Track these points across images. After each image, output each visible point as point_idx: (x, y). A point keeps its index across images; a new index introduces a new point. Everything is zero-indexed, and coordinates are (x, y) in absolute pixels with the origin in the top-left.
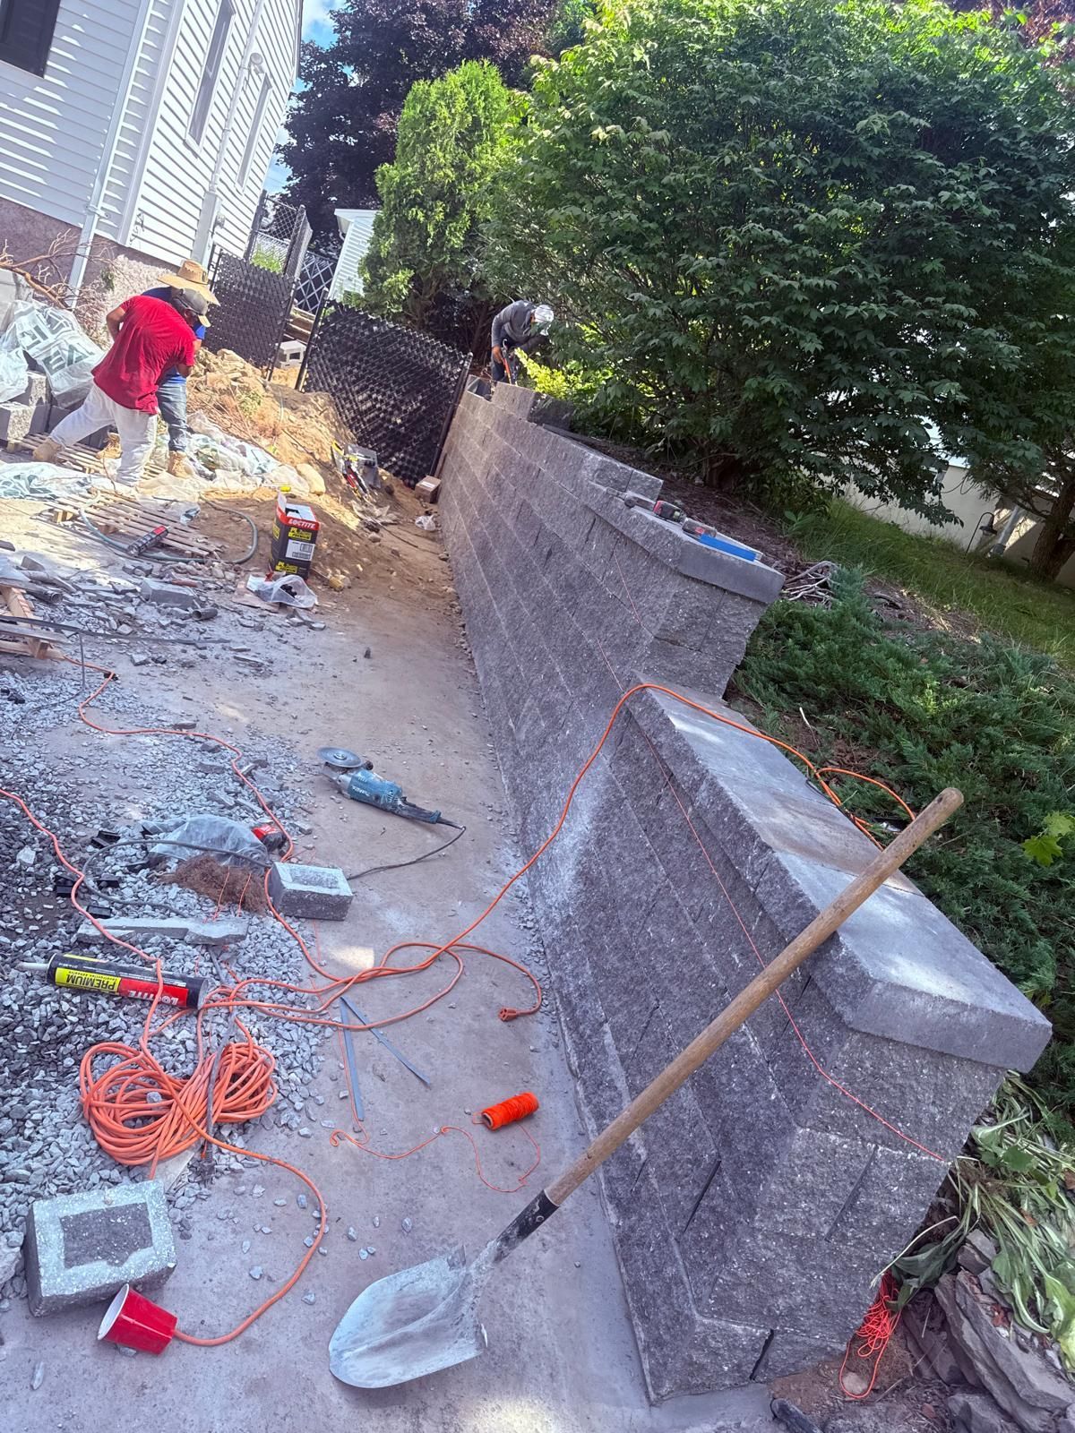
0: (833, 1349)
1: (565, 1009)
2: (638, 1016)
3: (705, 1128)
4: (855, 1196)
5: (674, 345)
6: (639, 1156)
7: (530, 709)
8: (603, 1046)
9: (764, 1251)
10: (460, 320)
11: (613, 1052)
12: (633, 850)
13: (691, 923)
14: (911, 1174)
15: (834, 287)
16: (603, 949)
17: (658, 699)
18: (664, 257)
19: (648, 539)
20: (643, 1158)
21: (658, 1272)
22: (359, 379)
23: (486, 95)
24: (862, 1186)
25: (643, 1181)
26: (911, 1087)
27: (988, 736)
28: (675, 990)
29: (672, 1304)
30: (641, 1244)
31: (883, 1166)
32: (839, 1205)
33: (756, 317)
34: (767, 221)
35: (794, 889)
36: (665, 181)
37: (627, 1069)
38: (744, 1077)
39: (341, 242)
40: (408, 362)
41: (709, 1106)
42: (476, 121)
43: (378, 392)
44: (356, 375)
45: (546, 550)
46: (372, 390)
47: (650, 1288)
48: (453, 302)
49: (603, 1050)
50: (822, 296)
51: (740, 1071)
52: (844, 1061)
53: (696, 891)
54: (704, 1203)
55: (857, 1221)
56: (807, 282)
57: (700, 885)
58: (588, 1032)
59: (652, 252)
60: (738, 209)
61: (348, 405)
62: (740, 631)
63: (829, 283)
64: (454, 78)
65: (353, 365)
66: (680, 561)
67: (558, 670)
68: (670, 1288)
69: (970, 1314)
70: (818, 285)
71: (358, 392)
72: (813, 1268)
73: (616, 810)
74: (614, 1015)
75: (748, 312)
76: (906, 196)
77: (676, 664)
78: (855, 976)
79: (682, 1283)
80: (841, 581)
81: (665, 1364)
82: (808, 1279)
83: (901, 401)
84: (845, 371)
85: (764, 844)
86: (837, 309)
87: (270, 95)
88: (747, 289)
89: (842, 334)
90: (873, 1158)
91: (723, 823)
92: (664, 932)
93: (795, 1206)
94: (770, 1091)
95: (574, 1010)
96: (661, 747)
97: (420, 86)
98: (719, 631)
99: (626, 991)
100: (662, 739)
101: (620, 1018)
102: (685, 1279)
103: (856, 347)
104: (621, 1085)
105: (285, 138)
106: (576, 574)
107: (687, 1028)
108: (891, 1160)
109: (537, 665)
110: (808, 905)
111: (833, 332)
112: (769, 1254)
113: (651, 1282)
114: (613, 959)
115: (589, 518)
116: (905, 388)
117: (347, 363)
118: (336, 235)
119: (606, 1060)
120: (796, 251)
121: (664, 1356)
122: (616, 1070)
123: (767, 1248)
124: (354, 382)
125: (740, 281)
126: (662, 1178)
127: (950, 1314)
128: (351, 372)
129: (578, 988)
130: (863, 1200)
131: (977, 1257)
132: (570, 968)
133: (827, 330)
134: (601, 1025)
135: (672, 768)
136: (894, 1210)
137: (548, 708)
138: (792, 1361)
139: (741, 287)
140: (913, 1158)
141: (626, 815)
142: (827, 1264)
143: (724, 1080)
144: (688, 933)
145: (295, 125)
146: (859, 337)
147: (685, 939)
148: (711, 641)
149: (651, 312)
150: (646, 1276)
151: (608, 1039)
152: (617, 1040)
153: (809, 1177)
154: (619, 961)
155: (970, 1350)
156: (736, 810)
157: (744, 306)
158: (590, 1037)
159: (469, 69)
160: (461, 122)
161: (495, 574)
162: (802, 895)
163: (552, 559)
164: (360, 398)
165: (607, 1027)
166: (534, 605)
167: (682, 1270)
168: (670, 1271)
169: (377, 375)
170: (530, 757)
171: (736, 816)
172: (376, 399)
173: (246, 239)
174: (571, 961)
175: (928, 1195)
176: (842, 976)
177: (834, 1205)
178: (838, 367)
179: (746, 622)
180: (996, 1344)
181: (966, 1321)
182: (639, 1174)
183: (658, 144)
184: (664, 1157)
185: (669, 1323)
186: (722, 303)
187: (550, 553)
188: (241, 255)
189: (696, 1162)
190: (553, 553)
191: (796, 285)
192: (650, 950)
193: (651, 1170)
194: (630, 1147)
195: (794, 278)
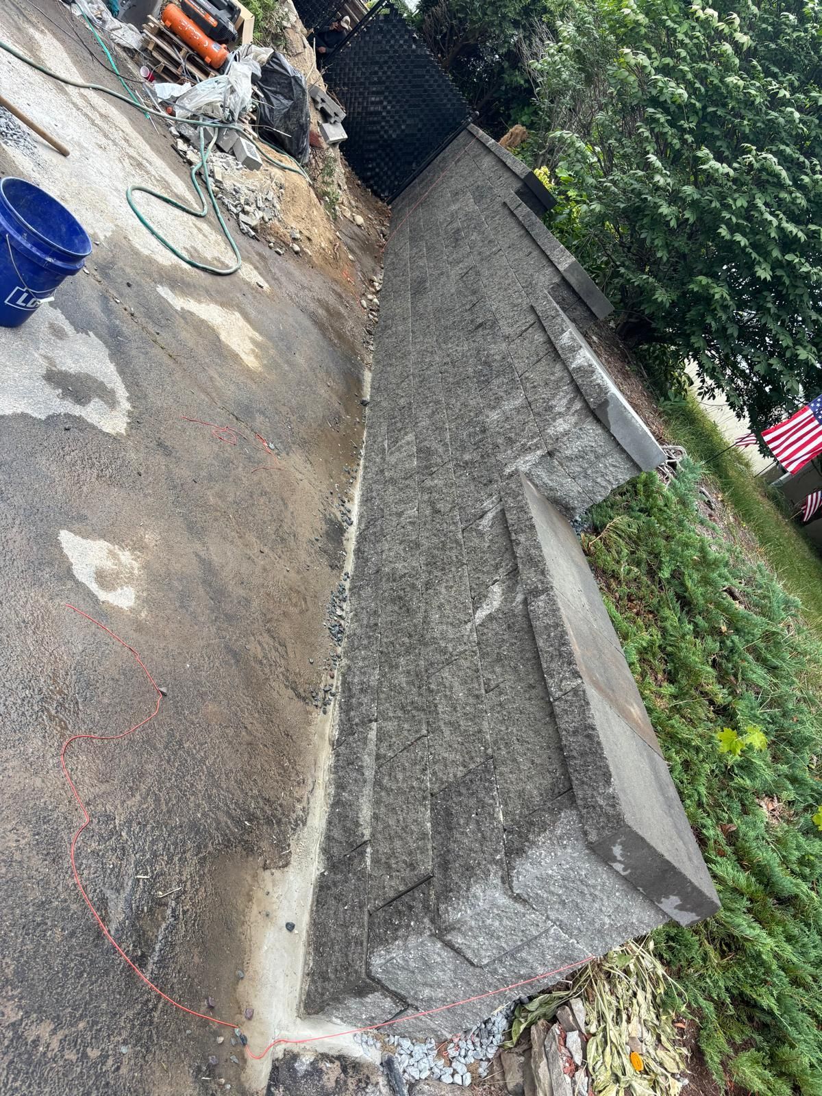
0: (442, 1035)
1: (344, 692)
2: (406, 733)
3: (429, 846)
4: (519, 949)
5: (660, 211)
6: (363, 835)
7: (408, 443)
8: (366, 738)
9: (436, 956)
10: (480, 77)
11: (372, 746)
12: (456, 607)
13: (483, 691)
14: (565, 952)
15: (803, 240)
16: (397, 667)
17: (530, 505)
18: (690, 141)
20: (366, 838)
21: (344, 926)
22: (380, 82)
24: (528, 945)
25: (359, 854)
26: (602, 900)
27: (732, 641)
28: (447, 733)
29: (347, 955)
30: (338, 898)
31: (551, 940)
32: (504, 949)
33: (732, 231)
34: (784, 159)
35: (590, 721)
36: (728, 80)
37: (380, 766)
38: (479, 830)
40: (425, 91)
41: (440, 833)
43: (389, 102)
44: (379, 78)
45: (480, 321)
46: (386, 98)
47: (333, 935)
49: (365, 740)
50: (788, 244)
51: (478, 822)
52: (568, 863)
53: (498, 670)
54: (406, 898)
55: (511, 965)
56: (785, 225)
57: (503, 666)
58: (357, 720)
59: (683, 131)
60: (766, 136)
61: (360, 100)
62: (612, 480)
63: (800, 234)
65: (381, 68)
68: (350, 943)
69: (550, 1056)
70: (791, 232)
71: (373, 93)
72: (462, 980)
73: (453, 569)
74: (385, 720)
75: (728, 223)
77: (551, 480)
78: (610, 811)
79: (362, 945)
80: (685, 468)
81: (323, 995)
82: (455, 986)
83: (797, 355)
84: (772, 311)
85: (577, 672)
86: (797, 260)
88: (739, 203)
89: (787, 282)
90: (547, 931)
91: (549, 636)
92: (456, 684)
93: (475, 937)
94: (497, 851)
95: (351, 697)
96: (518, 544)
98: (597, 472)
99: (403, 708)
100: (522, 538)
101: (390, 726)
102: (365, 944)
103: (791, 298)
104: (369, 774)
106: (498, 357)
107: (446, 766)
108: (558, 938)
109: (430, 411)
110: (596, 739)
111: (782, 276)
112: (439, 960)
113: (335, 931)
114: (403, 679)
115: (531, 318)
116: (805, 347)
117: (377, 63)
119: (364, 749)
120: (791, 193)
121: (323, 988)
122: (368, 761)
123: (439, 954)
124: (374, 83)
125: (736, 195)
126: (376, 861)
127: (536, 1049)
128: (376, 73)
129: (362, 683)
130: (524, 955)
131: (571, 1018)
132: (361, 664)
133: (779, 272)
134: (371, 721)
135: (520, 566)
136: (540, 970)
137: (425, 453)
138: (411, 1030)
139: (735, 200)
140: (573, 943)
141: (460, 578)
142: (472, 982)
143: (462, 821)
144: (477, 697)
146: (798, 291)
147: (471, 700)
148: (586, 476)
149: (657, 178)
150: (333, 924)
151: (372, 735)
152: (380, 740)
153: (497, 923)
154: (408, 683)
155: (539, 1080)
156: (564, 634)
157: (728, 216)
158: (357, 725)
161: (422, 311)
162: (594, 729)
163: (480, 331)
164: (373, 99)
165: (374, 725)
166: (448, 360)
167: (365, 935)
168: (354, 931)
169: (396, 87)
170: (392, 481)
171: (562, 637)
172: (385, 108)
174: (364, 659)
175: (566, 969)
176: (601, 807)
177: (501, 948)
178: (769, 305)
179: (620, 476)
180: (560, 1085)
181: (545, 1060)
182: (359, 848)
183: (737, 46)
184: (384, 848)
185: (339, 968)
186: (713, 205)
187: (481, 325)
189: (412, 866)
190: (484, 326)
191: (775, 222)
192: (438, 691)
193: (369, 850)
194: (357, 824)
195: (777, 216)
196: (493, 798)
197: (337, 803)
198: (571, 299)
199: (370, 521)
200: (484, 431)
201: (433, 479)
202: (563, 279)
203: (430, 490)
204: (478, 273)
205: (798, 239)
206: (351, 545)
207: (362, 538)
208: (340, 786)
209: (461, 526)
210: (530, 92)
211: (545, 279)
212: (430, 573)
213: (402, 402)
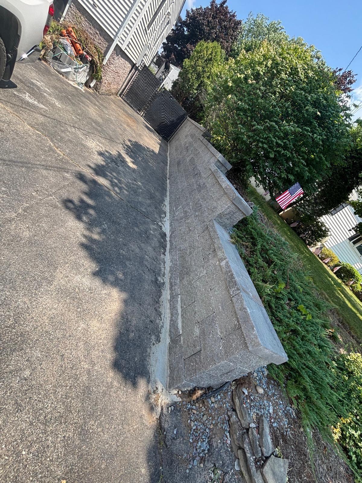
1: (170, 285)
2: (189, 300)
6: (180, 332)
7: (180, 209)
11: (179, 303)
16: (184, 278)
17: (217, 230)
19: (226, 188)
21: (177, 362)
23: (216, 53)
25: (179, 338)
29: (179, 372)
30: (175, 353)
35: (244, 306)
37: (182, 310)
38: (214, 337)
39: (169, 73)
41: (202, 336)
42: (211, 58)
45: (196, 173)
47: (174, 365)
48: (189, 100)
49: (177, 301)
50: (278, 145)
51: (213, 334)
53: (213, 282)
54: (194, 357)
56: (278, 141)
57: (215, 281)
58: (175, 294)
62: (238, 219)
63: (282, 143)
64: (211, 45)
66: (234, 199)
67: (190, 204)
68: (180, 368)
73: (197, 249)
74: (182, 295)
76: (307, 131)
81: (173, 384)
85: (238, 288)
87: (168, 26)
91: (228, 274)
92: (202, 286)
93: (216, 371)
94: (220, 346)
95: (172, 286)
96: (215, 243)
97: (202, 42)
98: (234, 217)
99: (187, 292)
100: (216, 241)
101: (184, 297)
102: (184, 370)
104: (180, 312)
105: (165, 41)
106: (202, 184)
107: (202, 313)
109: (185, 199)
114: (186, 282)
115: (210, 172)
118: (168, 71)
119: (177, 304)
120: (279, 132)
121: (173, 382)
122: (179, 308)
126: (184, 342)
129: (175, 282)
132: (174, 276)
134: (178, 295)
135: (216, 249)
137: (185, 212)
140: (244, 369)
141: (199, 251)
142: (215, 379)
143: (208, 333)
144: (208, 291)
145: (168, 38)
147: (206, 292)
150: (174, 361)
151: (179, 299)
152: (181, 301)
154: (187, 284)
159: (215, 43)
160: (208, 57)
161: (180, 170)
166: (189, 184)
171: (232, 275)
173: (150, 62)
179: (240, 217)
182: (179, 336)
184: (186, 338)
188: (147, 65)
189: (195, 346)
190: (197, 175)
191: (275, 141)
192: (197, 288)
193: (182, 338)
194: (178, 328)
195: (275, 139)
196: (217, 326)
197: (171, 320)
198: (220, 165)
199: (172, 232)
200: (201, 206)
201: (188, 220)
202: (218, 160)
203: (188, 223)
204: (194, 159)
205: (281, 145)
206: (168, 239)
207: (171, 237)
208: (172, 315)
209: (198, 235)
210: (202, 107)
211: (213, 160)
212: (190, 249)
213: (178, 196)
